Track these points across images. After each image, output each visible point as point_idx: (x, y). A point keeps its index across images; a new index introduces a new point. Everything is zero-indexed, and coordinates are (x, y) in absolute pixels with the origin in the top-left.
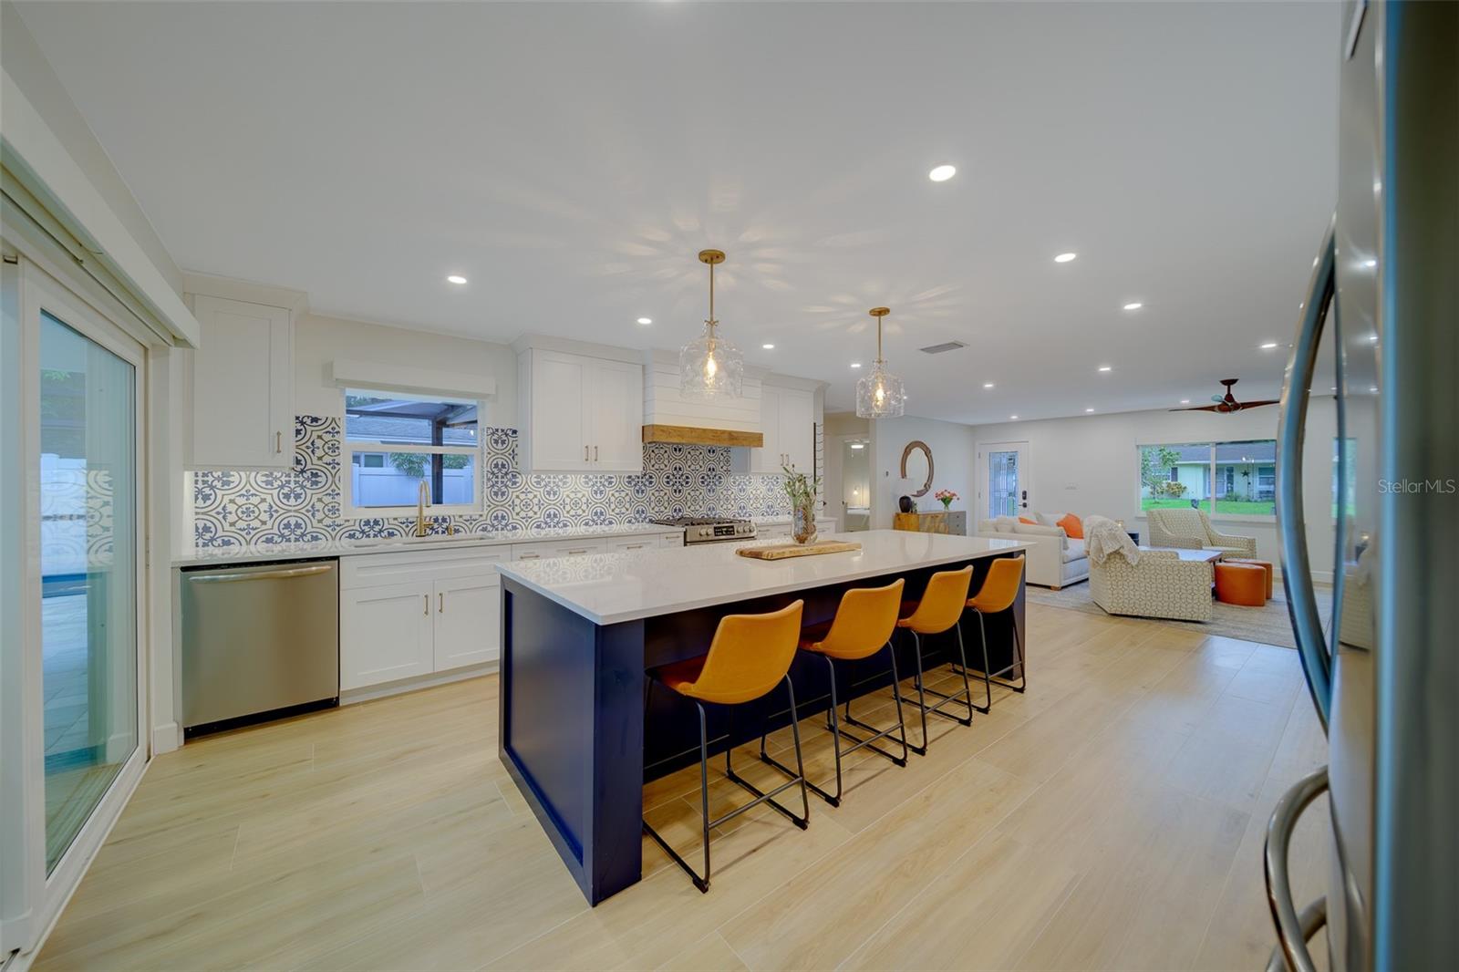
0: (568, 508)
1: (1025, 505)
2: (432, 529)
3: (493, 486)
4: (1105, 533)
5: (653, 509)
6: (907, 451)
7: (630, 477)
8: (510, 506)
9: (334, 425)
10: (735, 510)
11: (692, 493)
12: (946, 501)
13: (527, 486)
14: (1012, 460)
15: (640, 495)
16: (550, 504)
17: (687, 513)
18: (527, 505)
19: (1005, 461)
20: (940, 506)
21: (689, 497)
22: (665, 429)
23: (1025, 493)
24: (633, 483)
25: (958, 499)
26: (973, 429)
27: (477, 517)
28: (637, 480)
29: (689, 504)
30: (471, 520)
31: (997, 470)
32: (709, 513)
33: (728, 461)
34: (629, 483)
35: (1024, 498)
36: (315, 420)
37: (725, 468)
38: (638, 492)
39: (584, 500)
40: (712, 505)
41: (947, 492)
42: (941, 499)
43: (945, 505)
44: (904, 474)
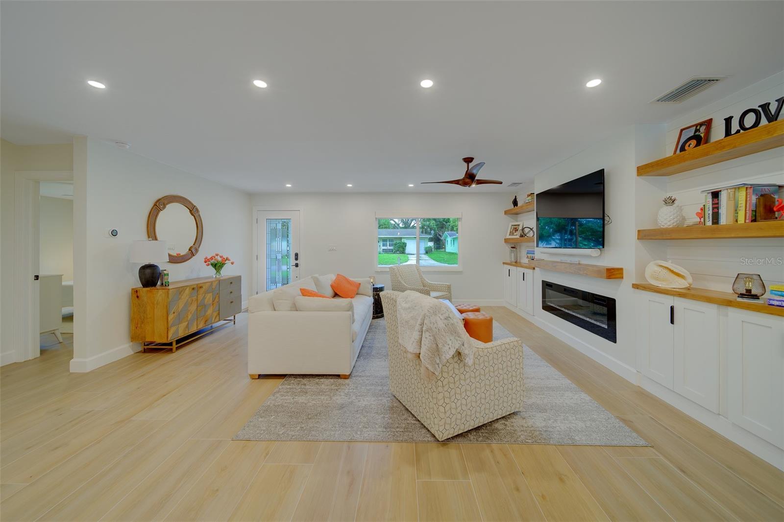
1: (296, 265)
4: (441, 324)
6: (159, 206)
14: (285, 225)
19: (279, 226)
20: (211, 271)
23: (297, 255)
25: (232, 263)
26: (251, 197)
31: (273, 234)
35: (296, 259)
41: (219, 256)
42: (212, 264)
43: (215, 271)
44: (152, 233)
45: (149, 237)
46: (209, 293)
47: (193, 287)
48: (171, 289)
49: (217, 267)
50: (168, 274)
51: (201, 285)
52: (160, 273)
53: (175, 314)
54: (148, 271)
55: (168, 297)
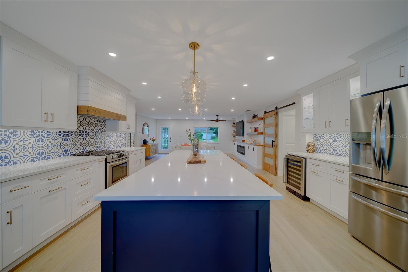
1: (170, 141)
5: (73, 148)
7: (60, 132)
10: (107, 146)
11: (91, 140)
12: (153, 141)
15: (66, 142)
17: (89, 149)
21: (89, 142)
23: (170, 138)
24: (62, 135)
25: (156, 140)
26: (156, 120)
28: (64, 133)
29: (89, 145)
32: (98, 148)
33: (105, 126)
34: (60, 135)
35: (170, 139)
37: (104, 129)
38: (65, 140)
40: (99, 145)
41: (153, 138)
42: (152, 140)
50: (148, 142)
54: (144, 141)
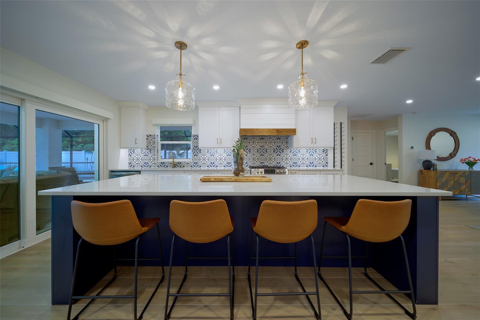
0: (218, 160)
2: (177, 166)
3: (194, 153)
8: (199, 159)
9: (154, 136)
13: (204, 153)
16: (212, 159)
18: (204, 159)
22: (245, 130)
27: (189, 163)
29: (268, 160)
30: (188, 163)
33: (287, 143)
36: (150, 135)
37: (285, 145)
39: (224, 158)
41: (471, 158)
43: (469, 167)
44: (428, 147)
45: (427, 149)
46: (463, 177)
47: (451, 172)
48: (438, 171)
49: (470, 164)
50: (437, 165)
51: (456, 172)
52: (433, 165)
53: (441, 183)
54: (427, 163)
55: (437, 174)
